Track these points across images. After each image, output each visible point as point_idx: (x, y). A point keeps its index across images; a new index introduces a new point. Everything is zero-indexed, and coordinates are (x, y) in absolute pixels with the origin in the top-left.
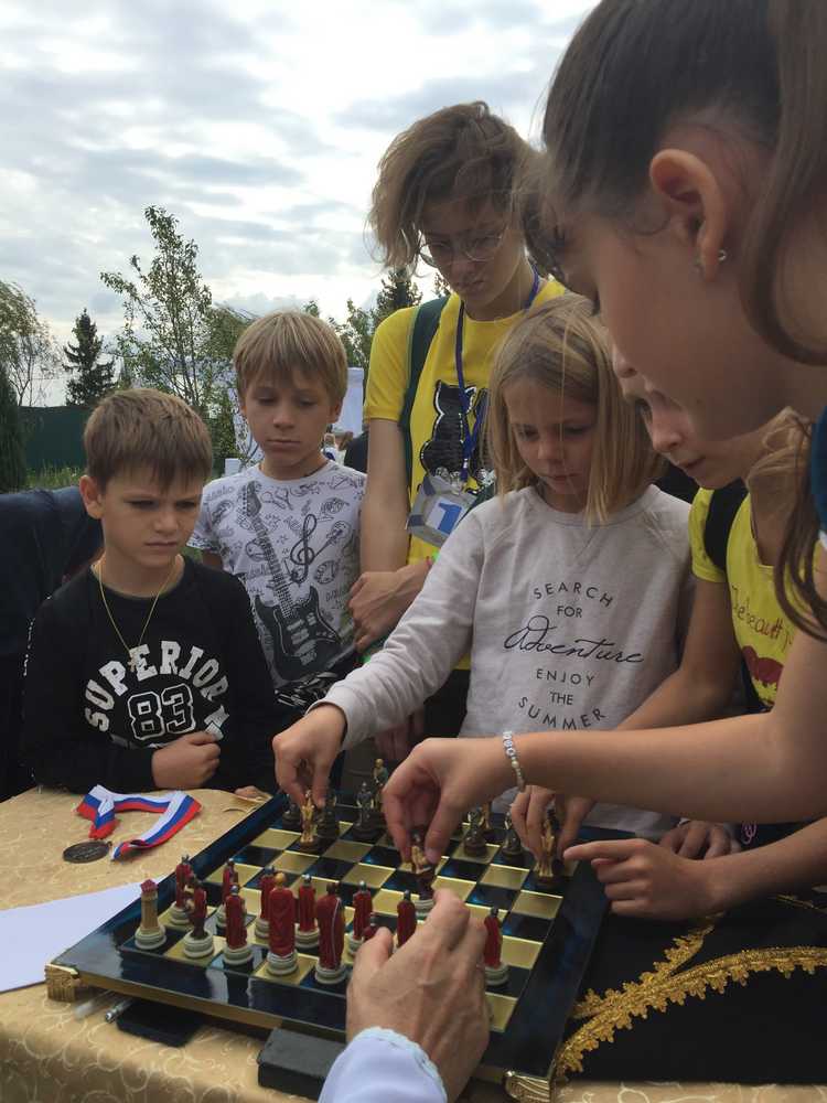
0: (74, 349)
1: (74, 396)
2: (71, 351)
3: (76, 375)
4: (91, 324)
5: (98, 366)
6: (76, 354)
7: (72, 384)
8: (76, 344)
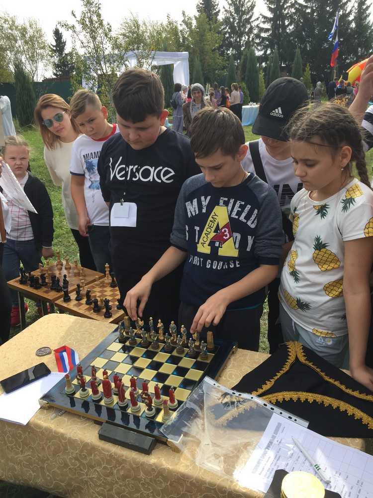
0: (53, 46)
1: (57, 71)
2: (51, 47)
3: (56, 59)
4: (60, 32)
5: (66, 54)
6: (55, 48)
7: (55, 64)
8: (54, 44)
